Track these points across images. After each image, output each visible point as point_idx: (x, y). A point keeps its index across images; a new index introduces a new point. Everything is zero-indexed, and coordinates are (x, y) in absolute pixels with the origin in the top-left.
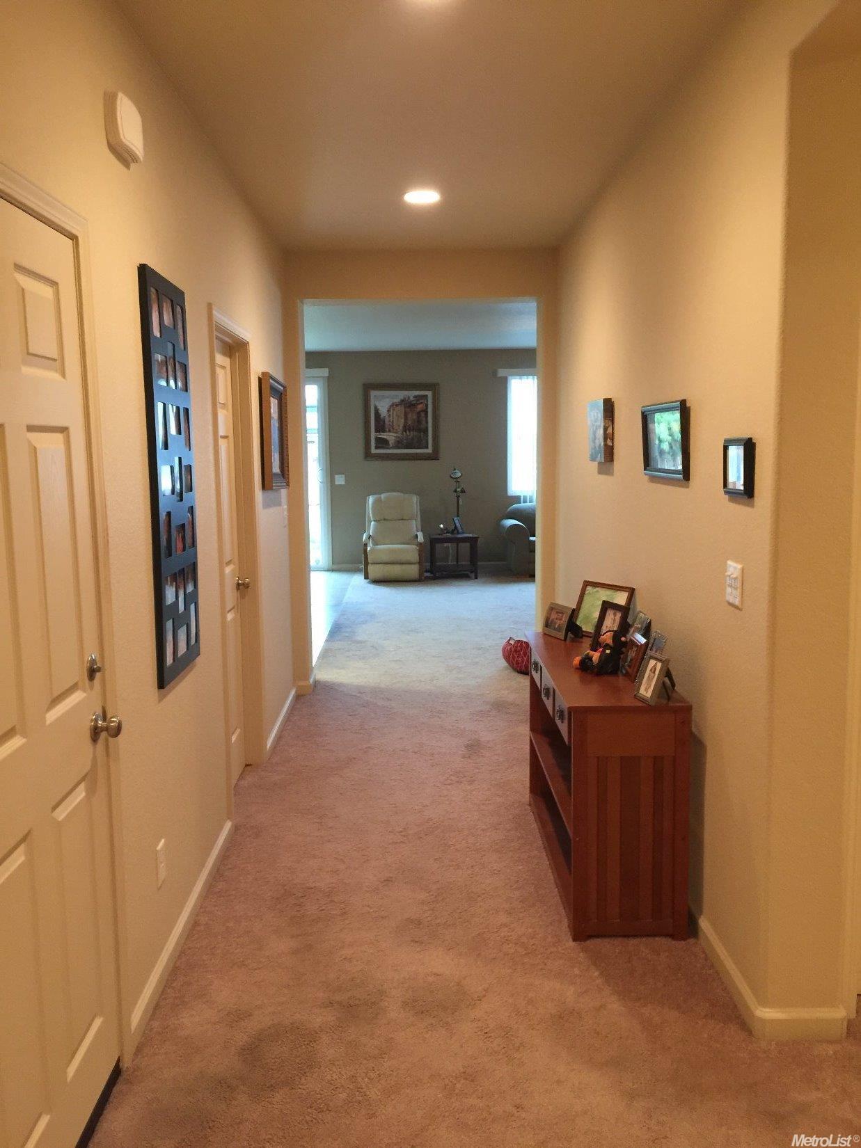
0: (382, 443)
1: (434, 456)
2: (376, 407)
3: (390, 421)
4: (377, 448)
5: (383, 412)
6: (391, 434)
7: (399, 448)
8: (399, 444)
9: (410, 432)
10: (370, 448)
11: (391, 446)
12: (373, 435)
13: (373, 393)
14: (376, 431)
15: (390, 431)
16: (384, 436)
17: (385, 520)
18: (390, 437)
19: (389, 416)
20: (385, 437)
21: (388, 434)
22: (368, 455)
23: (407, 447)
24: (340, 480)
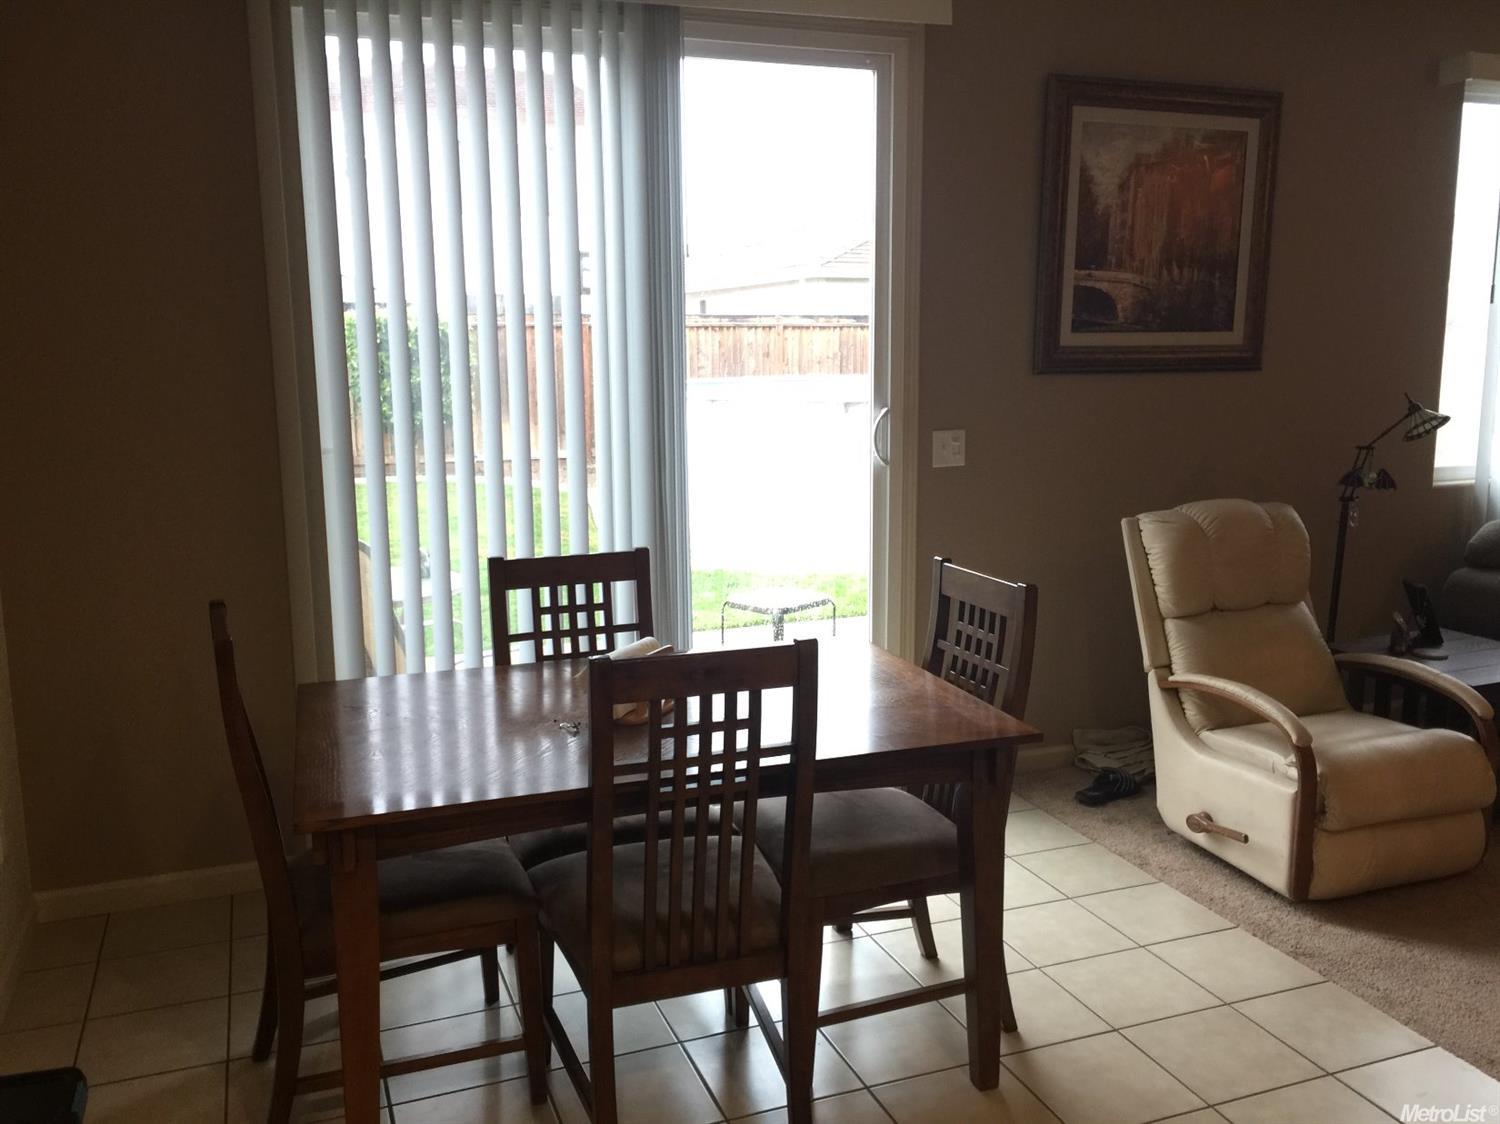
0: (1095, 308)
1: (1247, 361)
2: (1084, 170)
3: (1123, 223)
4: (1077, 326)
5: (1106, 185)
6: (1123, 276)
7: (1147, 328)
8: (1148, 315)
9: (1180, 268)
10: (1057, 330)
11: (1121, 320)
12: (1070, 275)
13: (1081, 114)
14: (1079, 266)
15: (1120, 266)
16: (1102, 280)
17: (1214, 609)
18: (1120, 285)
19: (1124, 208)
20: (1104, 286)
21: (1111, 274)
22: (1051, 360)
23: (1168, 326)
24: (950, 451)
